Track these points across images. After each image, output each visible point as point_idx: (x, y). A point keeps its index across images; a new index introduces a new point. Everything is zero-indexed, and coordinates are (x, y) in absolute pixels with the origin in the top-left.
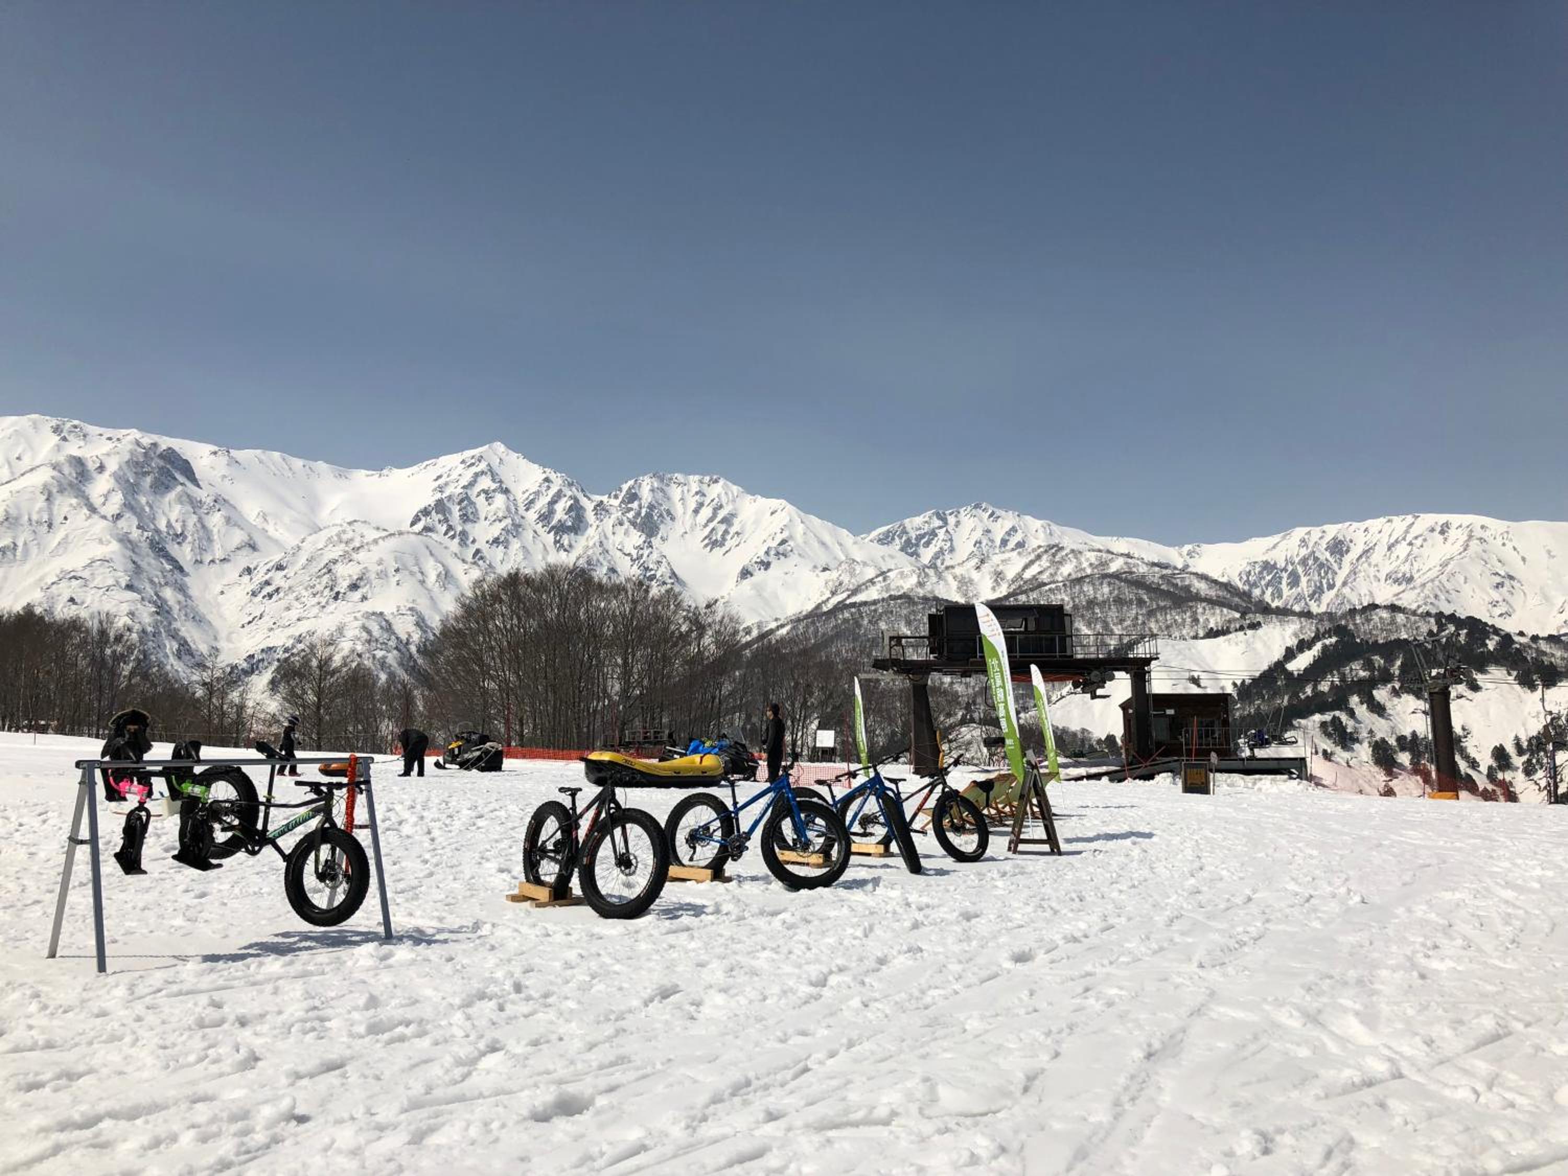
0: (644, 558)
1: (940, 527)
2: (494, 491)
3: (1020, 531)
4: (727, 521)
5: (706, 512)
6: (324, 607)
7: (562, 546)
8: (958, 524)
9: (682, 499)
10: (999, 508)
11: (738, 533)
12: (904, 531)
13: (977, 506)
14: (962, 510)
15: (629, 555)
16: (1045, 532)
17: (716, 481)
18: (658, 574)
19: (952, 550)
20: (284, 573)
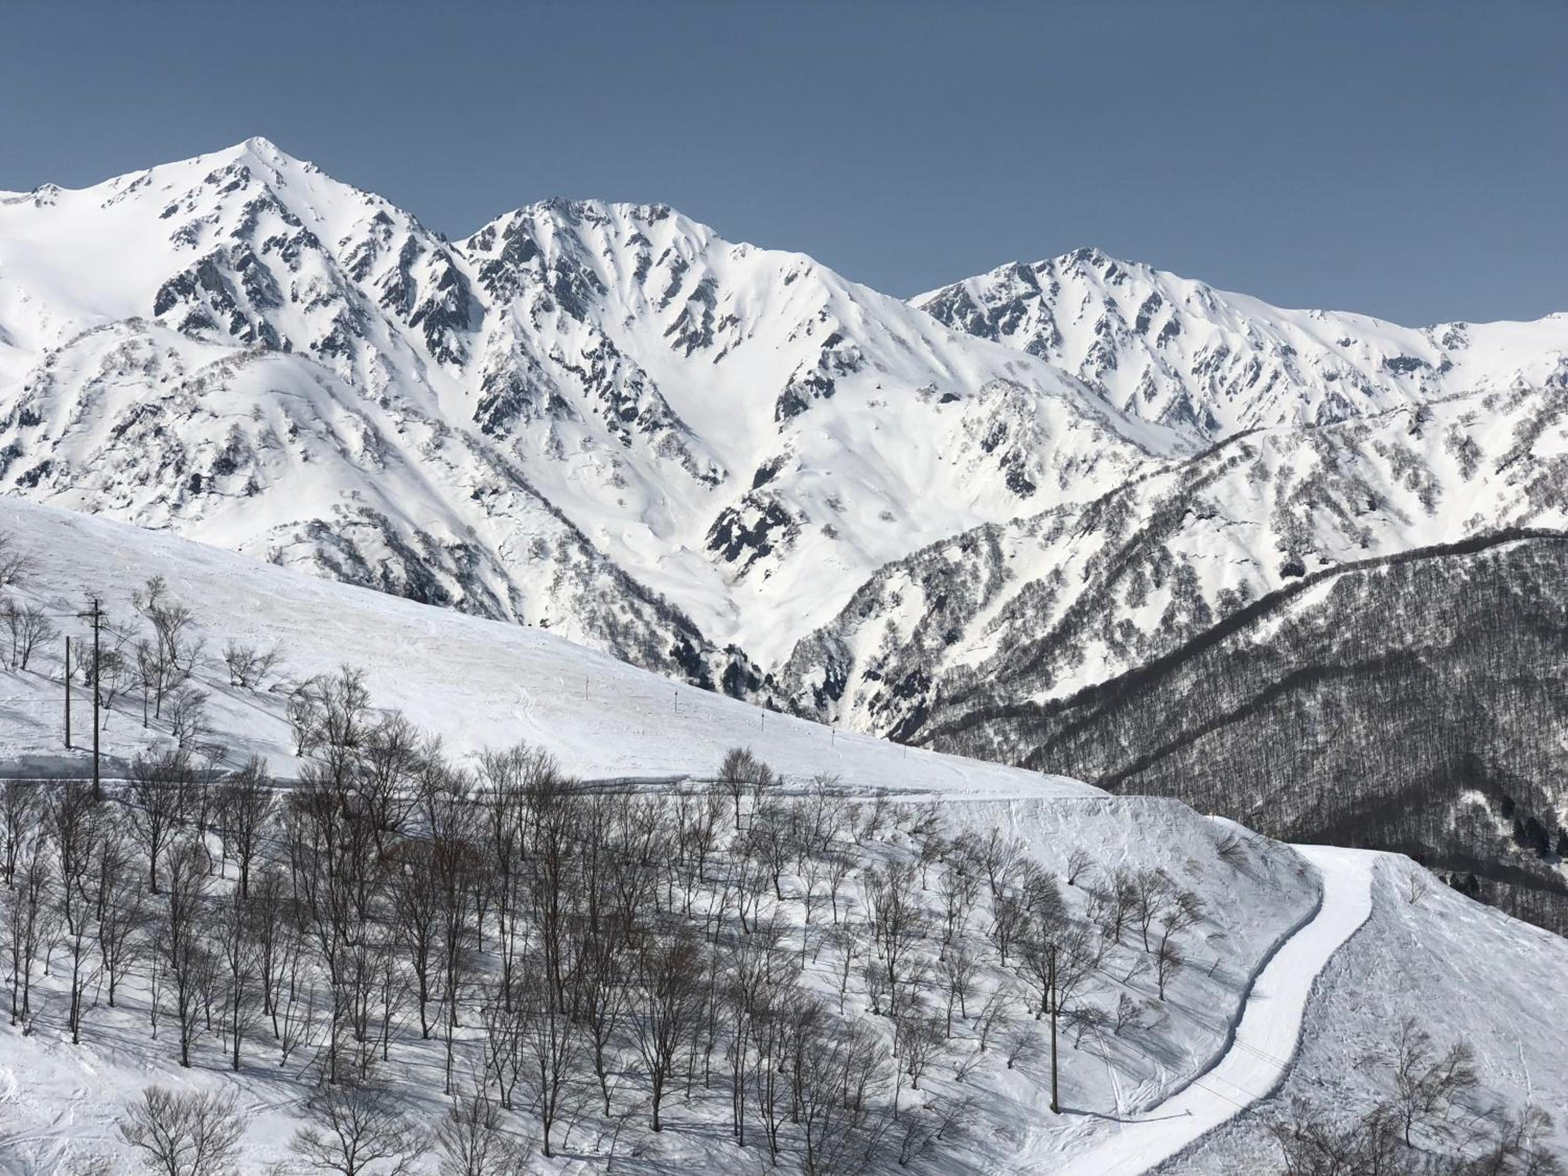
0: (609, 377)
1: (1029, 296)
2: (297, 241)
3: (1166, 304)
4: (705, 293)
5: (659, 277)
6: (177, 507)
7: (447, 352)
8: (1055, 288)
9: (609, 251)
10: (1122, 258)
11: (733, 320)
12: (968, 304)
13: (1084, 255)
14: (1057, 261)
15: (577, 369)
16: (1203, 303)
17: (663, 215)
18: (642, 408)
19: (1058, 339)
20: (40, 429)
